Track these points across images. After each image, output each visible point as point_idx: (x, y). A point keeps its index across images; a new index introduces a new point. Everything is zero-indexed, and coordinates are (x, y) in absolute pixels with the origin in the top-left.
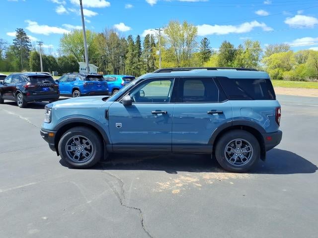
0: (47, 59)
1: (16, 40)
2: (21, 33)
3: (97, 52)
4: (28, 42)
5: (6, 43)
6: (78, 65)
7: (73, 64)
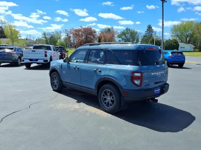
0: (158, 41)
1: (146, 32)
2: (150, 28)
3: (195, 36)
4: (153, 32)
5: (142, 34)
6: (178, 45)
7: (175, 44)
